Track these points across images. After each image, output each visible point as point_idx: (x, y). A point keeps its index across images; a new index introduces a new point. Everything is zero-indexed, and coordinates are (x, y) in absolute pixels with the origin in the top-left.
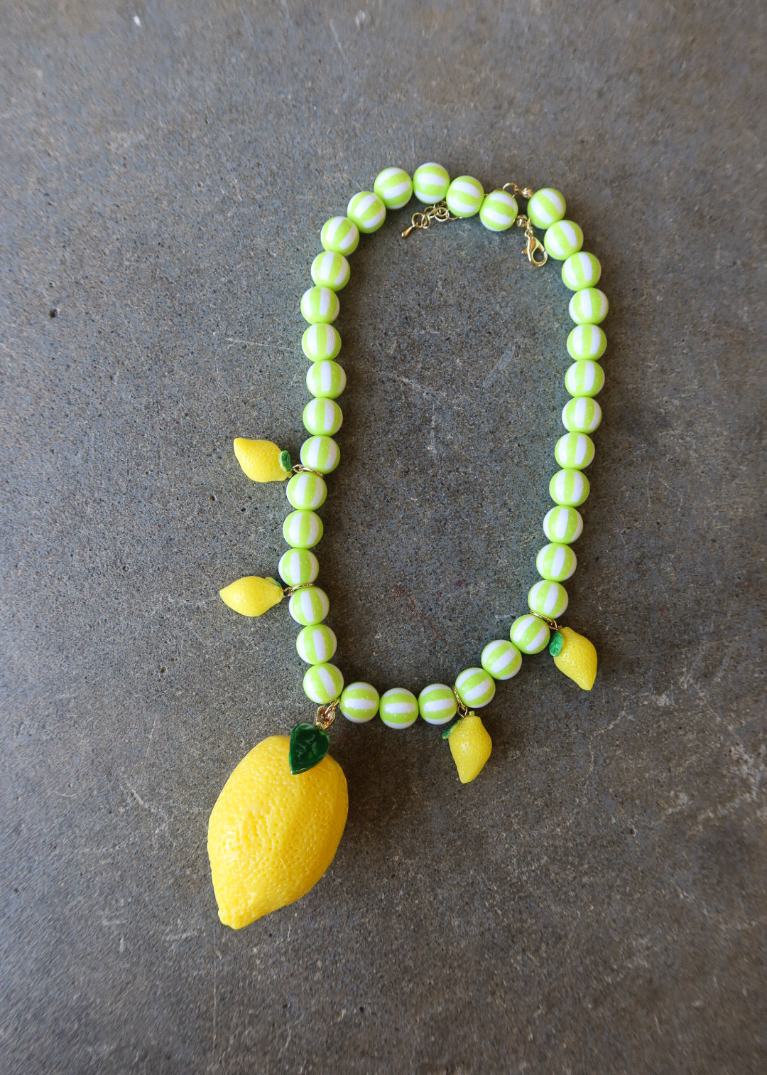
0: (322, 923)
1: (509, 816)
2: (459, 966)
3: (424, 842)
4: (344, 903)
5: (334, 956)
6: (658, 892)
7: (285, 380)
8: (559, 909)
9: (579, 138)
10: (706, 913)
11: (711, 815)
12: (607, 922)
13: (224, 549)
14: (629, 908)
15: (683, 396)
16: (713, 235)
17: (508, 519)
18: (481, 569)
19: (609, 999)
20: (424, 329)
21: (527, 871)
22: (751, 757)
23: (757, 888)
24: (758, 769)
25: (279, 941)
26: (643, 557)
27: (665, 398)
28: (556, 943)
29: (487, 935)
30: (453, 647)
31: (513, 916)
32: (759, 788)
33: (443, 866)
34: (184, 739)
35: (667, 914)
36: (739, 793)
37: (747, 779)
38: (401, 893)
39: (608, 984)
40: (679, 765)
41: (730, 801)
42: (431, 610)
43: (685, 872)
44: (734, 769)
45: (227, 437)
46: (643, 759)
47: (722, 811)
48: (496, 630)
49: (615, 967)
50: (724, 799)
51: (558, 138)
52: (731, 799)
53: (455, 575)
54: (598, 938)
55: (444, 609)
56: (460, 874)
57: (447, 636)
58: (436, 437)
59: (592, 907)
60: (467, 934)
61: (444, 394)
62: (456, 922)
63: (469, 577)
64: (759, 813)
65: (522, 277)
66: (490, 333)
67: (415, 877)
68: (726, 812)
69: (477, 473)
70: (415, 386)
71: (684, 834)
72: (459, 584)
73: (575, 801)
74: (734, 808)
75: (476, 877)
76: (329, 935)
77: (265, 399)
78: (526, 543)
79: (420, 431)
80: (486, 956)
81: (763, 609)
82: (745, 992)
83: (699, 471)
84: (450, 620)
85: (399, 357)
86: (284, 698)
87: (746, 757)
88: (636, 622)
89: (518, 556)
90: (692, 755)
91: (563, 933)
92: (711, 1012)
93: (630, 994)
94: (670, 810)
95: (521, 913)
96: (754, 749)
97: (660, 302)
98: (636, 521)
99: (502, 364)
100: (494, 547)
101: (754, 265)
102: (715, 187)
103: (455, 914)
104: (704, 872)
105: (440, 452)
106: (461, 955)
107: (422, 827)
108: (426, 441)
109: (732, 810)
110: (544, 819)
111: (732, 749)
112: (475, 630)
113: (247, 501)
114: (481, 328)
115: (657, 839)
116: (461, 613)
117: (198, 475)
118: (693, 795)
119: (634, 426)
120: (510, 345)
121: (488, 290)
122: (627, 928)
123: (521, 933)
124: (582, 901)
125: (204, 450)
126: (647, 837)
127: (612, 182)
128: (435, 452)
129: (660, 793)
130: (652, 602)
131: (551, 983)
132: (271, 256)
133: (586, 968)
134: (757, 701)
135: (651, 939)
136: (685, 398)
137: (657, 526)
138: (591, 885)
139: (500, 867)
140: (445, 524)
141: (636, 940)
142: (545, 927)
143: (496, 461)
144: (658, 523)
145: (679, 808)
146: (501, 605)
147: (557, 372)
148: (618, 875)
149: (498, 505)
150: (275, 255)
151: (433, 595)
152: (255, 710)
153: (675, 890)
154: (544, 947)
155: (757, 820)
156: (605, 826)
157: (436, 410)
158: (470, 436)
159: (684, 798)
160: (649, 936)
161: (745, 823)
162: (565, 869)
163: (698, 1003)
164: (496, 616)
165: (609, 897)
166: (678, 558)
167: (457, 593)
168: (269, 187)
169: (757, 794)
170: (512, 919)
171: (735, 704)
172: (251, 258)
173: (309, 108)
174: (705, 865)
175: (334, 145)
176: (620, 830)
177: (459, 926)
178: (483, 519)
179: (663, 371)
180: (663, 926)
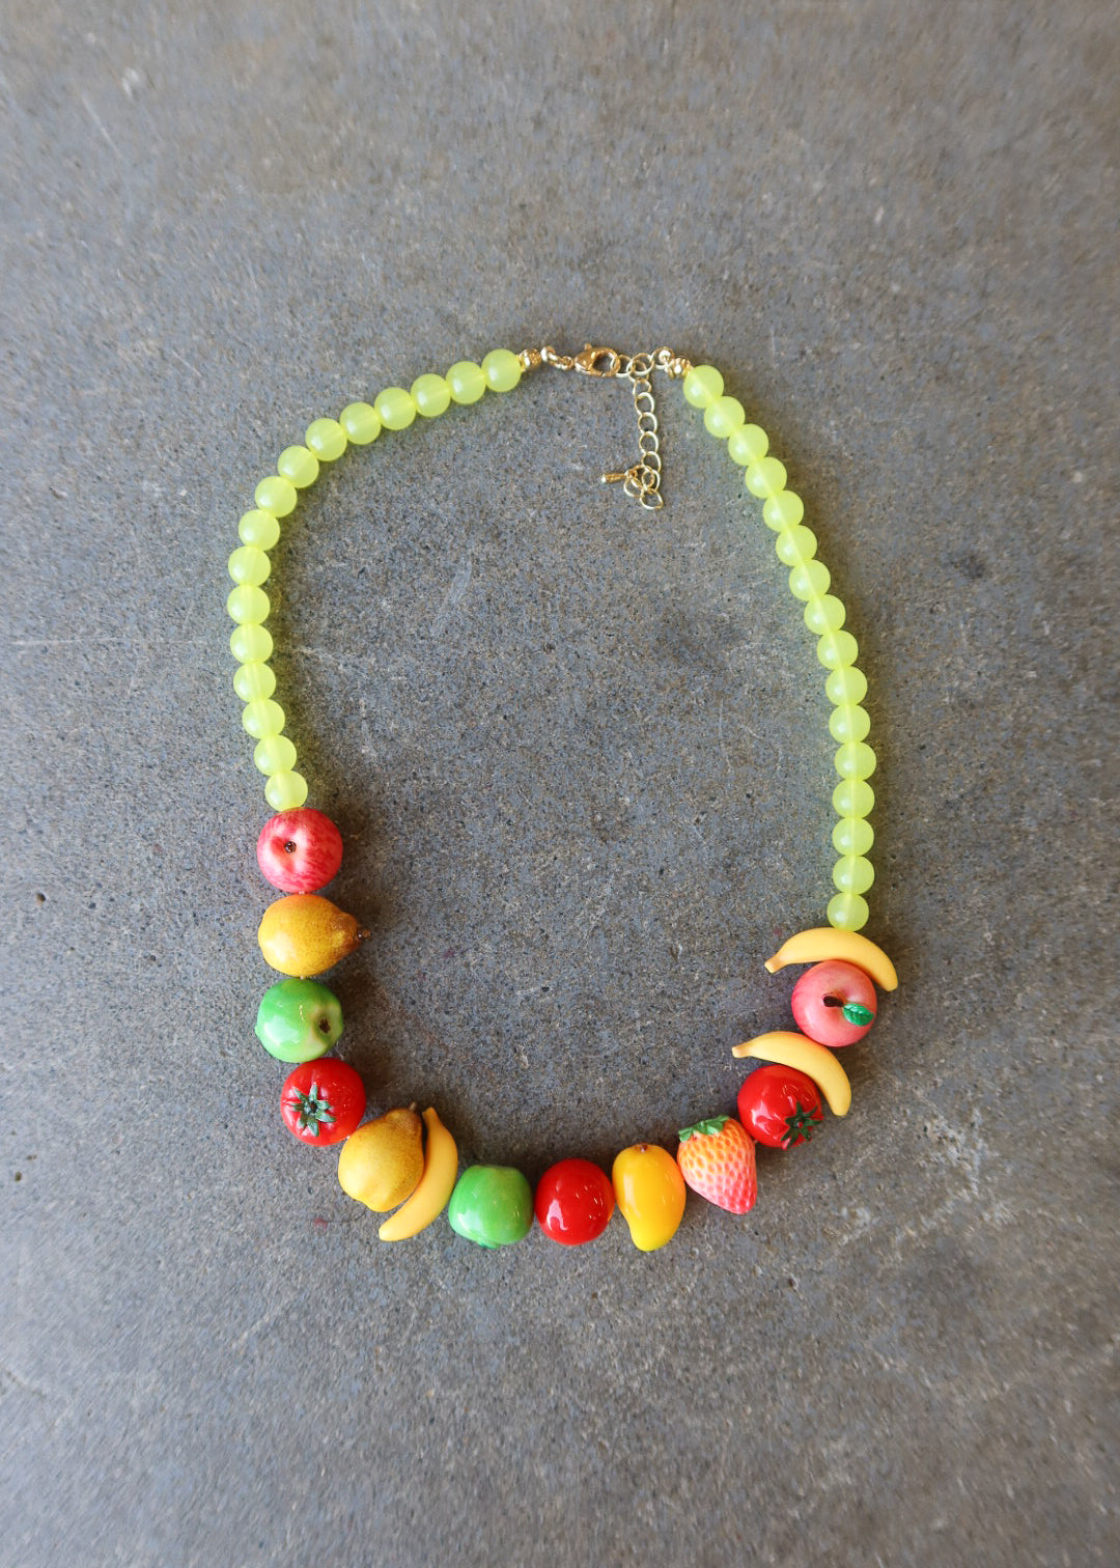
0: (336, 1512)
1: (595, 1295)
2: (560, 1537)
3: (470, 1360)
4: (364, 1476)
5: (365, 1557)
6: (847, 1367)
7: (118, 688)
8: (698, 1422)
9: (516, 203)
10: (928, 1383)
11: (913, 1233)
12: (776, 1426)
13: (74, 973)
14: (807, 1400)
15: (754, 585)
16: (759, 315)
17: (509, 838)
18: (481, 923)
19: (800, 1543)
20: (322, 563)
21: (638, 1374)
22: (960, 1132)
23: (1002, 1331)
24: (974, 1147)
25: (276, 1550)
26: (734, 853)
27: (727, 594)
28: (701, 1477)
29: (595, 1482)
30: (459, 1054)
31: (629, 1446)
32: (981, 1176)
33: (506, 1390)
34: (71, 1275)
35: (869, 1398)
36: (949, 1190)
37: (960, 1166)
38: (449, 1443)
39: (795, 1521)
40: (847, 1167)
41: (937, 1206)
42: (413, 1003)
43: (886, 1329)
44: (935, 1155)
45: (44, 797)
46: (789, 1169)
47: (928, 1224)
48: (522, 1015)
49: (801, 1493)
50: (926, 1206)
51: (481, 209)
52: (940, 1202)
53: (441, 941)
54: (766, 1455)
55: (434, 998)
56: (534, 1397)
57: (446, 1038)
58: (372, 731)
59: (749, 1410)
60: (562, 1486)
61: (373, 660)
62: (542, 1472)
63: (465, 940)
64: (987, 1216)
65: (463, 448)
66: (427, 547)
67: (465, 1416)
68: (935, 1224)
69: (447, 774)
70: (324, 656)
71: (873, 1270)
72: (450, 954)
73: (693, 1253)
74: (946, 1216)
75: (559, 1398)
76: (350, 1526)
77: (93, 726)
78: (544, 869)
79: (344, 726)
80: (598, 1514)
81: (940, 897)
82: (1010, 1493)
83: (801, 700)
84: (447, 1013)
85: (290, 617)
86: (210, 1183)
87: (951, 1133)
88: (741, 959)
89: (535, 892)
90: (865, 1147)
91: (711, 1458)
92: (963, 1533)
93: (832, 1530)
94: (846, 1238)
95: (639, 1438)
96: (963, 1117)
97: (692, 440)
98: (713, 799)
99: (456, 593)
100: (495, 886)
101: (835, 350)
102: (749, 235)
103: (538, 1460)
104: (919, 1322)
105: (383, 753)
106: (558, 1519)
107: (462, 1338)
108: (357, 740)
109: (943, 1220)
110: (650, 1290)
111: (928, 1125)
112: (488, 1020)
113: (94, 892)
114: (411, 543)
115: (832, 1287)
116: (462, 998)
117: (12, 865)
118: (878, 1209)
119: (683, 649)
120: (462, 560)
121: (412, 480)
122: (809, 1431)
123: (646, 1468)
124: (731, 1402)
125: (12, 825)
126: (816, 1286)
127: (583, 261)
128: (374, 754)
129: (825, 1215)
130: (760, 922)
131: (704, 1537)
132: (59, 497)
133: (756, 1503)
134: (954, 1043)
135: (850, 1441)
136: (758, 588)
137: (748, 801)
138: (742, 1377)
139: (595, 1375)
140: (411, 864)
141: (827, 1446)
142: (682, 1453)
143: (473, 750)
144: (748, 796)
145: (860, 1232)
146: (523, 974)
147: (545, 587)
148: (781, 1354)
149: (489, 818)
150: (64, 494)
151: (413, 979)
152: (171, 1210)
153: (875, 1359)
154: (684, 1484)
155: (986, 1228)
156: (747, 1282)
157: (363, 688)
158: (425, 718)
159: (865, 1215)
160: (845, 1438)
161: (968, 1235)
162: (696, 1360)
163: (939, 1524)
164: (519, 993)
165: (773, 1388)
166: (791, 844)
167: (449, 969)
168: (36, 388)
169: (979, 1186)
170: (629, 1452)
171: (920, 1056)
172: (28, 506)
173: (75, 246)
174: (916, 1312)
175: (124, 296)
176: (772, 1283)
177: (548, 1476)
178: (469, 844)
179: (716, 552)
180: (866, 1417)
